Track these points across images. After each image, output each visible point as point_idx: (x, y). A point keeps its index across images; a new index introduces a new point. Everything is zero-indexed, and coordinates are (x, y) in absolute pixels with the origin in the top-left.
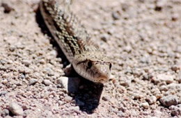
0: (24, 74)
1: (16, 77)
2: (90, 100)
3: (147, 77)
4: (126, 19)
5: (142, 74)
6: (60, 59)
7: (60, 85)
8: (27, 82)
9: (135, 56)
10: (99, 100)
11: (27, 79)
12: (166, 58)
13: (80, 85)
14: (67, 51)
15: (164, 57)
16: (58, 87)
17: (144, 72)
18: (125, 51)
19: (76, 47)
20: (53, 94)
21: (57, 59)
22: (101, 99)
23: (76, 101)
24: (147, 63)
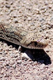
0: (8, 65)
1: (7, 69)
2: (44, 56)
3: (50, 27)
4: (12, 4)
5: (47, 27)
6: (11, 46)
7: (26, 59)
8: (12, 68)
9: (35, 20)
10: (46, 54)
11: (11, 67)
12: (47, 11)
13: (32, 53)
14: (12, 41)
15: (45, 11)
16: (26, 60)
17: (46, 25)
18: (29, 21)
19: (16, 37)
20: (28, 66)
21: (10, 47)
22: (47, 53)
23: (40, 61)
24: (43, 20)
